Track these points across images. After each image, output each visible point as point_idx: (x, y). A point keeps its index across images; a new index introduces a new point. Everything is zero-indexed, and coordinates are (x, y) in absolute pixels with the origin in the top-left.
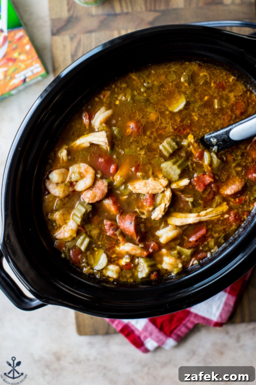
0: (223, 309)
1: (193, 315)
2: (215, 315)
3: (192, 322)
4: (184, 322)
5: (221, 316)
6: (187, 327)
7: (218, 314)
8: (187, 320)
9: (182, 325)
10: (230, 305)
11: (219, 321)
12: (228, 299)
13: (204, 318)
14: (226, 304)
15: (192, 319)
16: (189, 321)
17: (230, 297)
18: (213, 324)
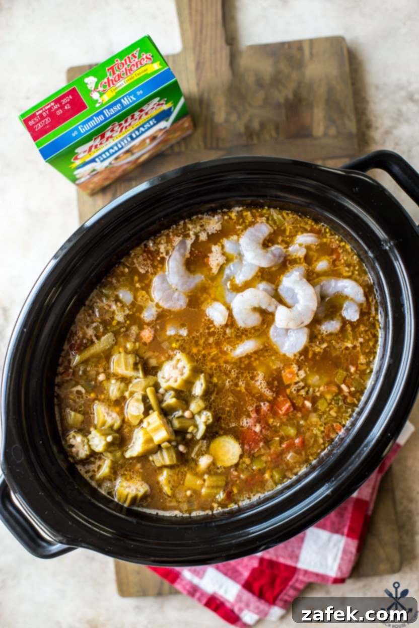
0: (342, 559)
1: (302, 573)
2: (332, 569)
3: (302, 582)
4: (291, 583)
5: (340, 568)
6: (296, 589)
7: (336, 567)
8: (294, 580)
9: (288, 588)
10: (351, 553)
11: (339, 576)
12: (346, 545)
13: (317, 575)
14: (345, 552)
15: (301, 577)
16: (297, 580)
17: (350, 541)
18: (331, 580)
